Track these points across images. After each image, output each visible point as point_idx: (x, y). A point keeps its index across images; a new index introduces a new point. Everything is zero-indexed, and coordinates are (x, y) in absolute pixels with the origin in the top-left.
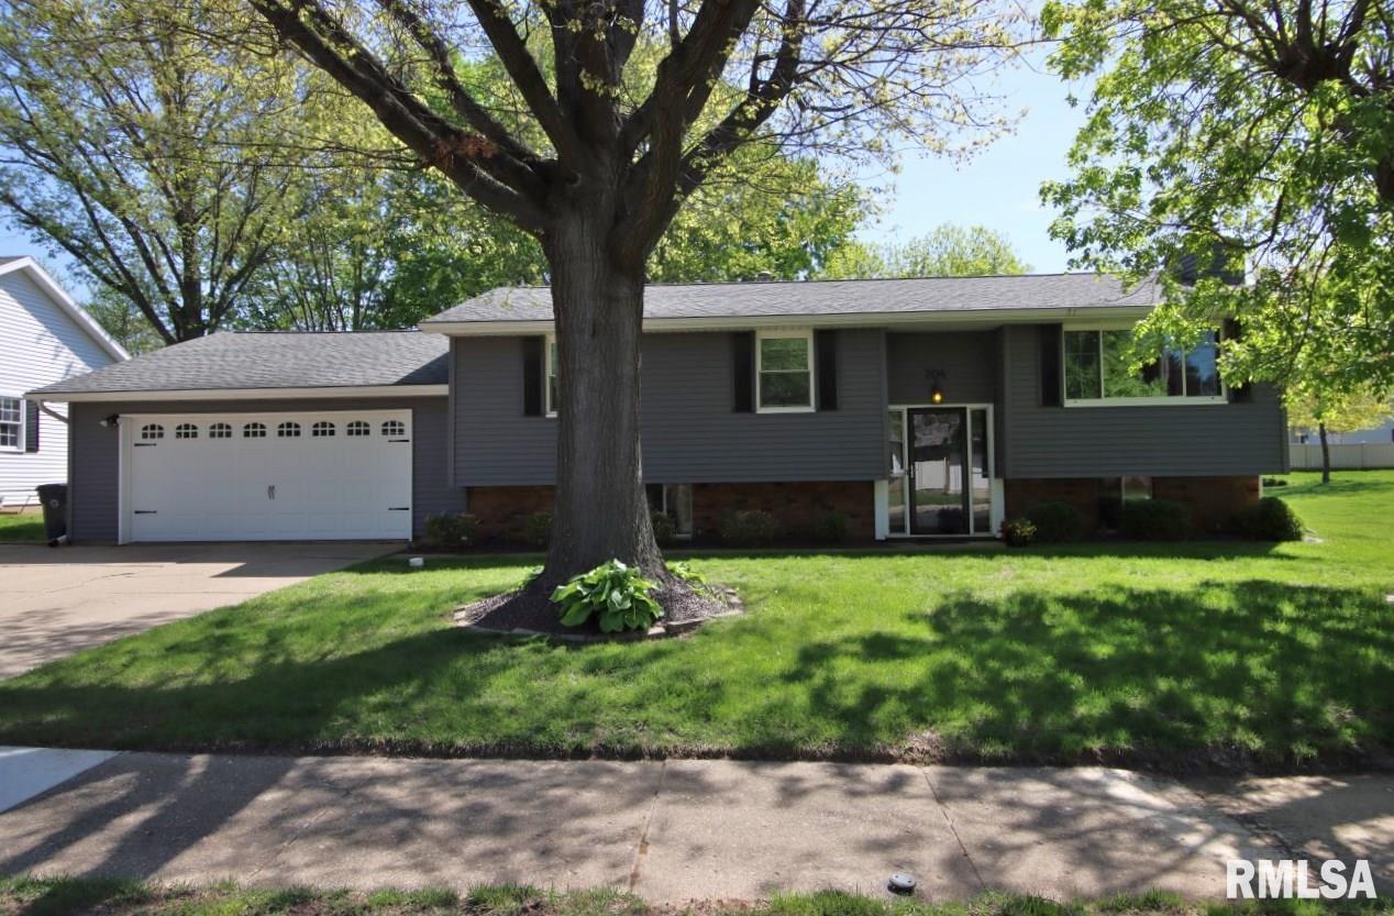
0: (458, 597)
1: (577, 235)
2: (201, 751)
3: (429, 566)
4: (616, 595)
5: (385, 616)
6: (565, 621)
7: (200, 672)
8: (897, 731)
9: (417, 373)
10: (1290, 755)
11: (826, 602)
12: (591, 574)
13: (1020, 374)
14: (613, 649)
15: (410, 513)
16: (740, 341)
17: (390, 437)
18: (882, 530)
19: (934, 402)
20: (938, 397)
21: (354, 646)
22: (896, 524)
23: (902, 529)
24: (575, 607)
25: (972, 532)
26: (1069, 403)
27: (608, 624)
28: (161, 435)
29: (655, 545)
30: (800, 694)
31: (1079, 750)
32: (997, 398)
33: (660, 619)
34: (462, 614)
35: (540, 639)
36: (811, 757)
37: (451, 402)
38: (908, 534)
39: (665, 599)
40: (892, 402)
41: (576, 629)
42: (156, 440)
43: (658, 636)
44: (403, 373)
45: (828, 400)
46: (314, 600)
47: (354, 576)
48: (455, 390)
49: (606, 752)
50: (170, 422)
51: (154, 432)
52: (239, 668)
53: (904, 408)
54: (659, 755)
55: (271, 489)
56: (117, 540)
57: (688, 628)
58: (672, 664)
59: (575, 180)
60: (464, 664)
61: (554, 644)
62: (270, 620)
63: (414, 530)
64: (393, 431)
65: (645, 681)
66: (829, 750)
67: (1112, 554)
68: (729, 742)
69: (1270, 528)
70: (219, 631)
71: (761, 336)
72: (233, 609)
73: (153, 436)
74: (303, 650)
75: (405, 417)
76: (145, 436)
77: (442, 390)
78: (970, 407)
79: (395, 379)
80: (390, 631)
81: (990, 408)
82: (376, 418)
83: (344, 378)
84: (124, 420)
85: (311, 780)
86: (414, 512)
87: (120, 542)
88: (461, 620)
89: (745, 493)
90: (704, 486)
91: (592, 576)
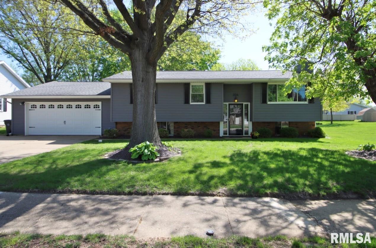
0: (107, 150)
1: (138, 55)
2: (26, 192)
3: (103, 142)
4: (146, 151)
5: (86, 155)
6: (132, 157)
7: (31, 170)
8: (216, 187)
9: (106, 91)
10: (319, 194)
11: (203, 152)
13: (257, 94)
14: (144, 164)
15: (101, 128)
16: (186, 86)
17: (96, 109)
18: (221, 134)
19: (235, 102)
20: (236, 101)
21: (76, 163)
22: (225, 133)
23: (226, 134)
24: (135, 153)
25: (244, 135)
26: (269, 103)
27: (144, 158)
28: (36, 107)
29: (159, 137)
30: (192, 176)
31: (264, 193)
32: (251, 102)
33: (158, 157)
34: (107, 155)
35: (125, 162)
36: (192, 195)
37: (111, 100)
38: (228, 135)
39: (159, 151)
40: (225, 101)
41: (135, 159)
42: (35, 109)
43: (157, 161)
44: (99, 92)
45: (208, 101)
46: (70, 151)
47: (83, 145)
48: (112, 97)
49: (137, 193)
50: (38, 104)
51: (34, 107)
52: (41, 169)
53: (227, 103)
54: (151, 194)
55: (65, 122)
56: (24, 134)
57: (165, 159)
58: (159, 168)
59: (137, 40)
60: (104, 169)
61: (129, 163)
62: (56, 156)
63: (102, 133)
64: (97, 107)
65: (151, 173)
66: (197, 193)
67: (277, 141)
68: (172, 190)
69: (317, 135)
70: (41, 159)
71: (191, 84)
72: (48, 153)
73: (34, 108)
74: (60, 164)
75: (100, 103)
76: (32, 107)
77: (109, 97)
78: (244, 103)
79: (97, 94)
80: (86, 159)
81: (249, 104)
82: (92, 104)
83: (84, 93)
84: (26, 103)
85: (54, 201)
86: (102, 128)
87: (25, 135)
88: (106, 157)
89: (187, 124)
90: (177, 122)
91: (140, 145)
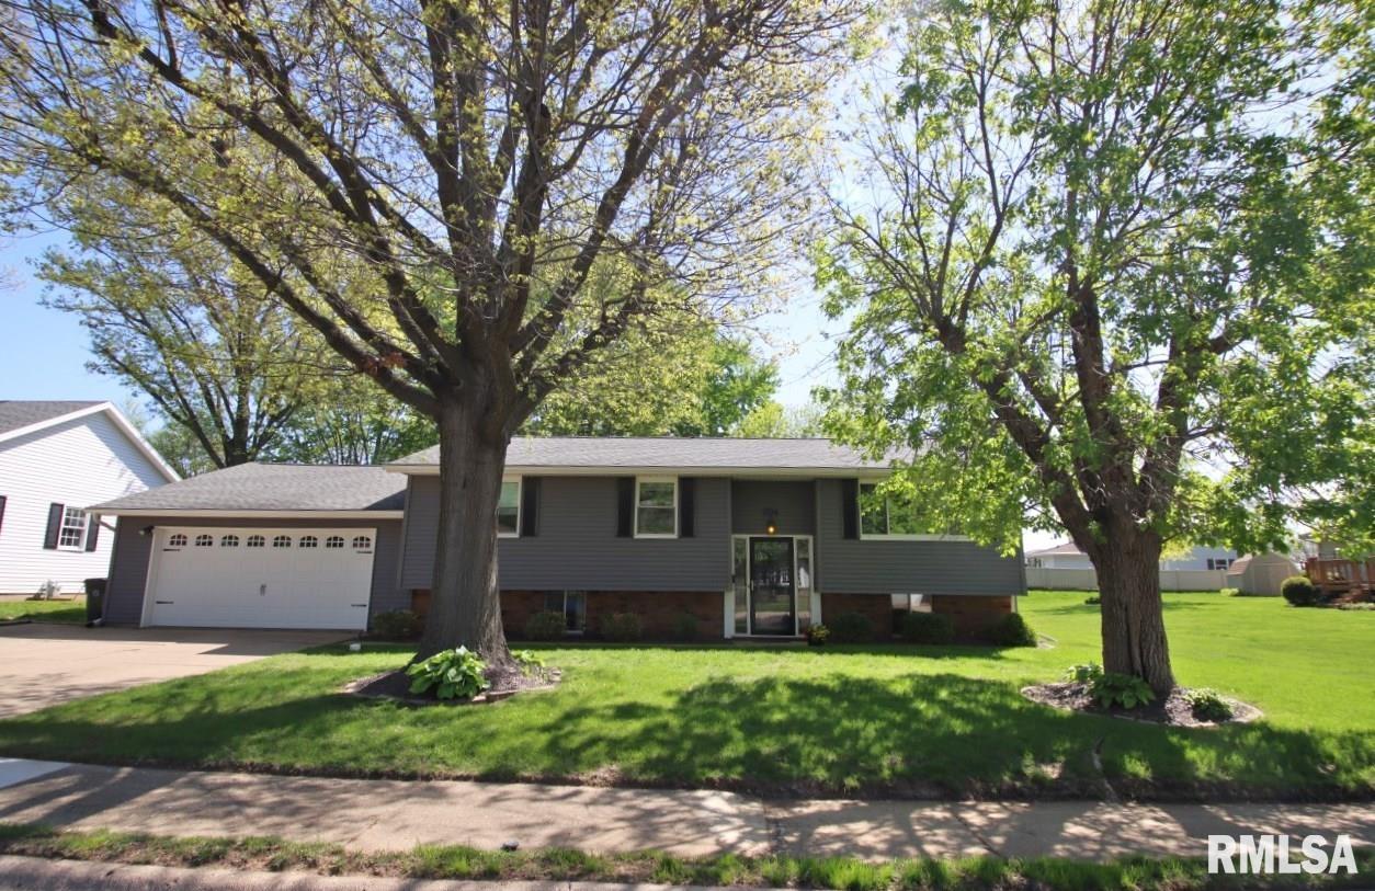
0: (359, 672)
1: (458, 419)
2: (127, 765)
3: (363, 651)
4: (452, 672)
5: (295, 684)
6: (412, 690)
7: (148, 716)
8: (595, 764)
9: (394, 498)
10: (842, 785)
11: (616, 678)
12: (438, 656)
13: (828, 512)
14: (441, 709)
15: (367, 609)
16: (623, 484)
17: (358, 549)
18: (729, 630)
19: (768, 533)
20: (771, 530)
21: (267, 702)
22: (740, 626)
23: (745, 631)
24: (420, 680)
25: (797, 635)
26: (864, 537)
27: (443, 692)
28: (184, 543)
29: (503, 636)
30: (544, 738)
31: (704, 778)
32: (812, 531)
33: (484, 690)
34: (353, 684)
35: (392, 703)
36: (527, 780)
37: (405, 524)
38: (749, 634)
39: (492, 676)
40: (735, 531)
41: (420, 696)
42: (181, 547)
43: (478, 702)
44: (374, 500)
45: (687, 530)
46: (259, 673)
47: (303, 657)
48: (408, 515)
49: (394, 776)
50: (192, 533)
51: (180, 541)
52: (175, 714)
53: (747, 537)
54: (427, 778)
55: (263, 588)
56: (138, 623)
57: (502, 697)
58: (472, 720)
59: (458, 384)
60: (331, 717)
61: (400, 706)
62: (215, 685)
63: (369, 623)
64: (361, 545)
65: (444, 730)
66: (540, 776)
67: (867, 651)
68: (476, 772)
70: (176, 691)
71: (639, 481)
72: (196, 678)
73: (178, 543)
74: (225, 705)
75: (371, 533)
76: (172, 543)
77: (398, 514)
78: (796, 537)
79: (366, 505)
80: (295, 693)
81: (811, 538)
82: (349, 534)
83: (328, 504)
84: (158, 530)
85: (191, 784)
86: (370, 608)
87: (142, 625)
88: (350, 688)
89: (626, 599)
90: (597, 592)
91: (438, 657)
